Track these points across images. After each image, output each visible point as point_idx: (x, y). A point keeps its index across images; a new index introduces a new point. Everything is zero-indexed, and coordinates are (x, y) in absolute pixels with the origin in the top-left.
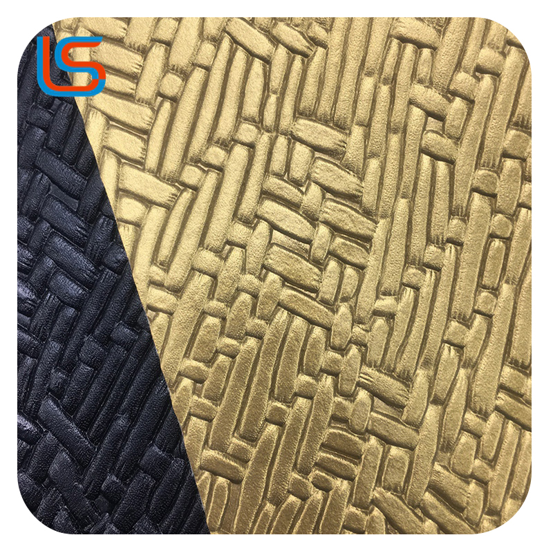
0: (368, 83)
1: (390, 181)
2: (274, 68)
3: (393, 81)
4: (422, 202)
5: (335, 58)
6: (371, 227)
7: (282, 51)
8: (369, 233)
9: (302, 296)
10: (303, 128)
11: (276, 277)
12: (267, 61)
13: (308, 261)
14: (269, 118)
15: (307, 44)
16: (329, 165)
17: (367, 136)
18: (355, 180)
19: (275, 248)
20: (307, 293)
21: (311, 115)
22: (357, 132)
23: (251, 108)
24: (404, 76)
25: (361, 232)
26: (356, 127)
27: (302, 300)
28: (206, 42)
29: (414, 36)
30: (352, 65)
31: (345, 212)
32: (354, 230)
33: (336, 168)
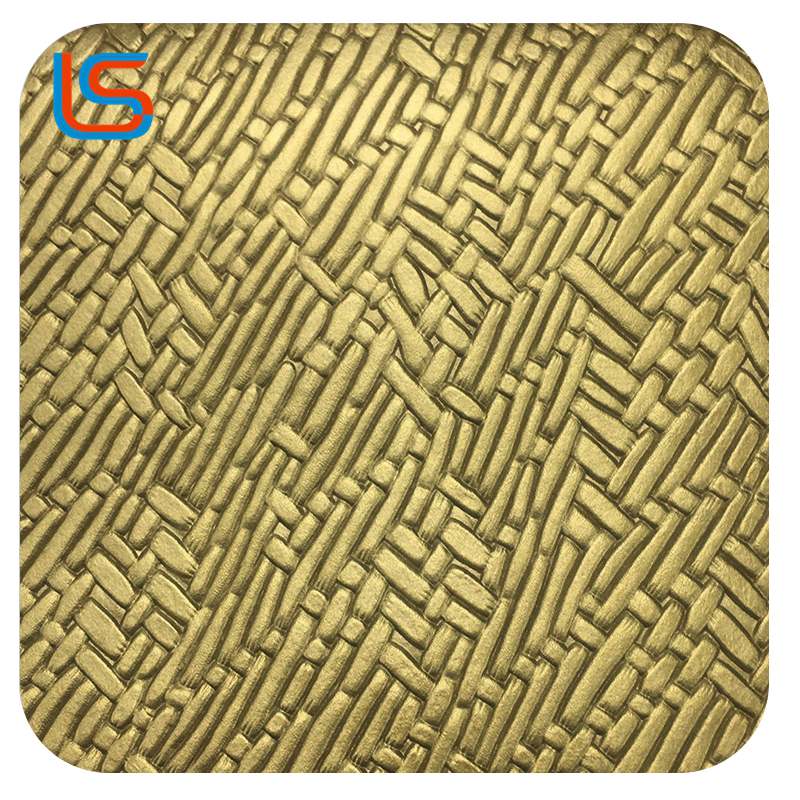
0: (233, 473)
1: (224, 573)
2: (148, 430)
3: (256, 477)
4: (248, 602)
5: (208, 439)
6: (192, 612)
7: (161, 416)
8: (188, 617)
9: (99, 660)
10: (157, 494)
11: (82, 632)
12: (145, 420)
13: (117, 625)
14: (129, 473)
15: (186, 418)
16: (170, 537)
17: (217, 522)
18: (192, 560)
19: (91, 604)
20: (107, 658)
21: (170, 485)
22: (209, 515)
23: (114, 460)
24: (267, 477)
25: (180, 613)
26: (209, 510)
27: (97, 663)
28: (91, 384)
29: (286, 444)
30: (222, 451)
31: (170, 587)
32: (173, 609)
33: (176, 542)
